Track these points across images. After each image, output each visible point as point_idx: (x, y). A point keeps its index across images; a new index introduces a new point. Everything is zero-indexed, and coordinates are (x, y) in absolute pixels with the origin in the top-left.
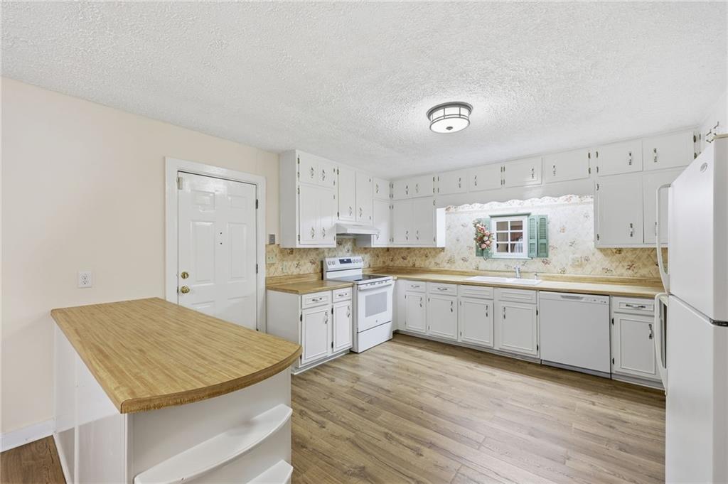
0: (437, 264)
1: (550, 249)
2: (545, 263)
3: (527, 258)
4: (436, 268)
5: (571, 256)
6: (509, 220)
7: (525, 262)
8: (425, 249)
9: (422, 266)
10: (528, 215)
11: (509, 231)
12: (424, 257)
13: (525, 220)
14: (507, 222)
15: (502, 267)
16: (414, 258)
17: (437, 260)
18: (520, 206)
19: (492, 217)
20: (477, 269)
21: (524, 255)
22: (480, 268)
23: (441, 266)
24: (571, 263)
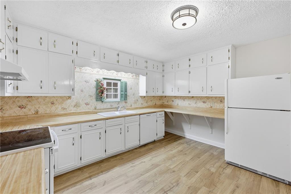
0: (64, 109)
1: (127, 96)
2: (126, 102)
3: (120, 101)
4: (62, 112)
5: (133, 99)
6: (112, 82)
7: (119, 102)
8: (50, 97)
9: (47, 112)
10: (120, 80)
11: (112, 87)
12: (50, 105)
13: (119, 83)
14: (111, 83)
15: (109, 107)
16: (37, 106)
17: (64, 106)
18: (116, 75)
19: (104, 79)
20: (95, 109)
21: (118, 99)
22: (97, 108)
23: (68, 110)
24: (133, 102)
